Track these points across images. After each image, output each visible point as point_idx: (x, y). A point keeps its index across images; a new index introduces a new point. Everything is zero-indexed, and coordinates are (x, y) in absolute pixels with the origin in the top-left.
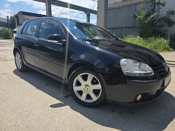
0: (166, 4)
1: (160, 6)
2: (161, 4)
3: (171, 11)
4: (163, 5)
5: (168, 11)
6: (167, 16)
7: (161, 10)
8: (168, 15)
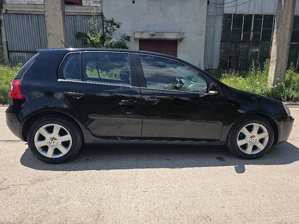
0: (121, 26)
1: (114, 26)
2: (115, 24)
3: (126, 36)
4: (118, 27)
5: (123, 35)
6: (121, 41)
7: (115, 32)
8: (123, 41)
